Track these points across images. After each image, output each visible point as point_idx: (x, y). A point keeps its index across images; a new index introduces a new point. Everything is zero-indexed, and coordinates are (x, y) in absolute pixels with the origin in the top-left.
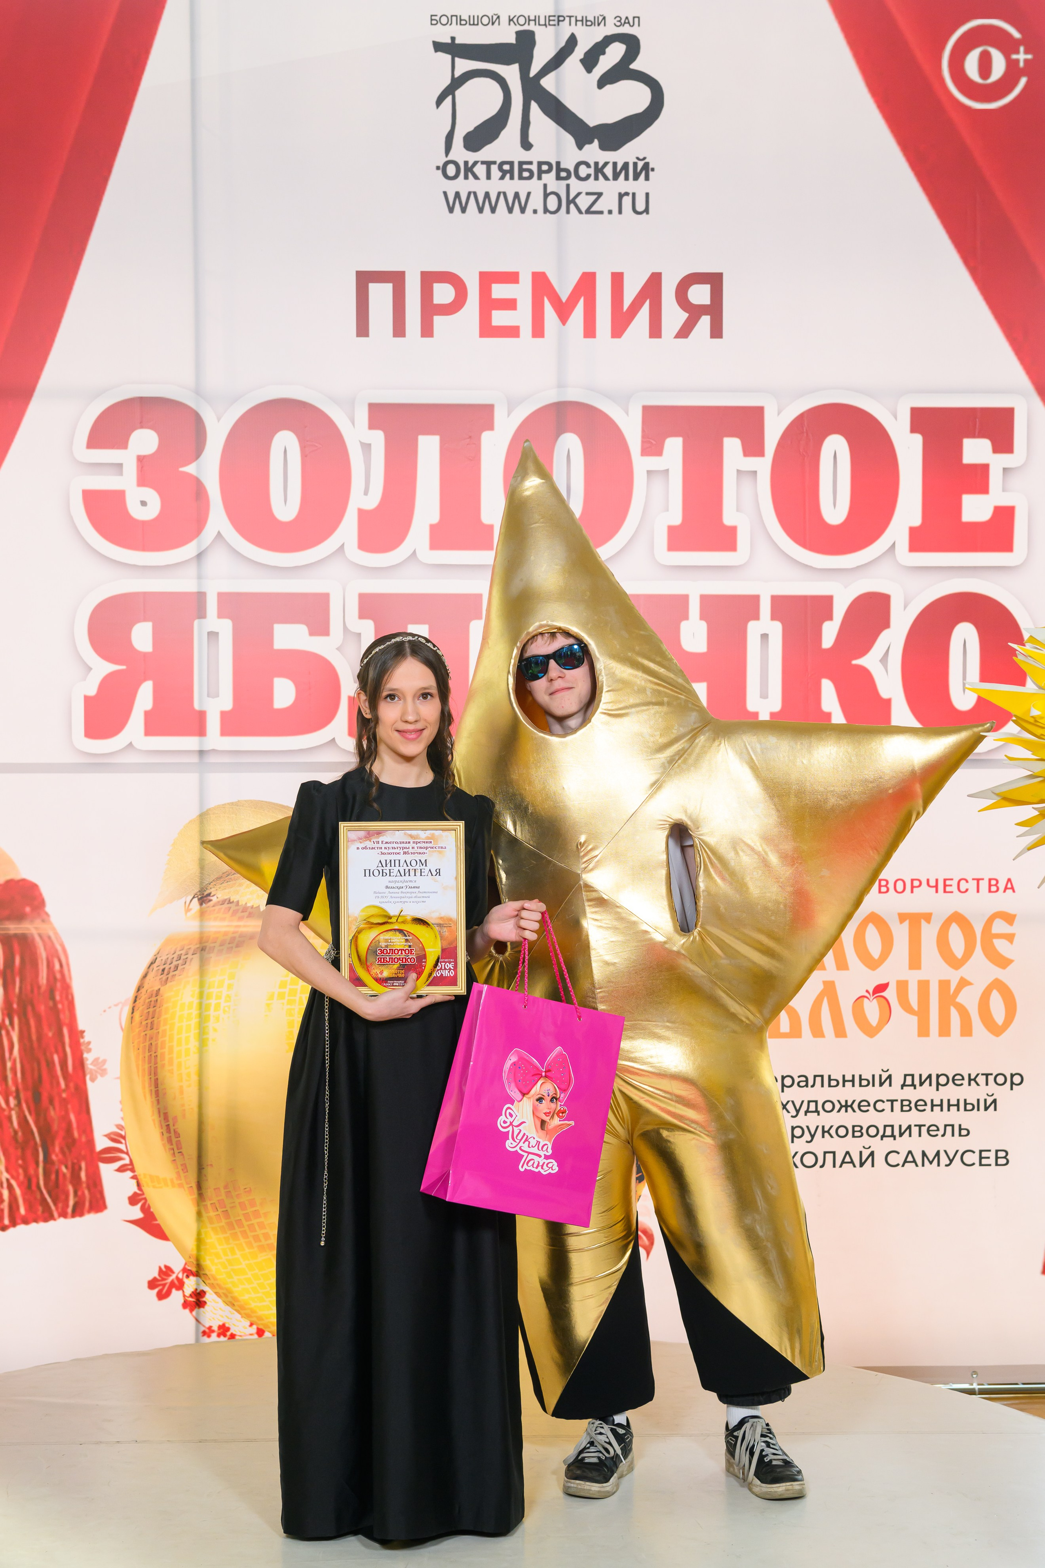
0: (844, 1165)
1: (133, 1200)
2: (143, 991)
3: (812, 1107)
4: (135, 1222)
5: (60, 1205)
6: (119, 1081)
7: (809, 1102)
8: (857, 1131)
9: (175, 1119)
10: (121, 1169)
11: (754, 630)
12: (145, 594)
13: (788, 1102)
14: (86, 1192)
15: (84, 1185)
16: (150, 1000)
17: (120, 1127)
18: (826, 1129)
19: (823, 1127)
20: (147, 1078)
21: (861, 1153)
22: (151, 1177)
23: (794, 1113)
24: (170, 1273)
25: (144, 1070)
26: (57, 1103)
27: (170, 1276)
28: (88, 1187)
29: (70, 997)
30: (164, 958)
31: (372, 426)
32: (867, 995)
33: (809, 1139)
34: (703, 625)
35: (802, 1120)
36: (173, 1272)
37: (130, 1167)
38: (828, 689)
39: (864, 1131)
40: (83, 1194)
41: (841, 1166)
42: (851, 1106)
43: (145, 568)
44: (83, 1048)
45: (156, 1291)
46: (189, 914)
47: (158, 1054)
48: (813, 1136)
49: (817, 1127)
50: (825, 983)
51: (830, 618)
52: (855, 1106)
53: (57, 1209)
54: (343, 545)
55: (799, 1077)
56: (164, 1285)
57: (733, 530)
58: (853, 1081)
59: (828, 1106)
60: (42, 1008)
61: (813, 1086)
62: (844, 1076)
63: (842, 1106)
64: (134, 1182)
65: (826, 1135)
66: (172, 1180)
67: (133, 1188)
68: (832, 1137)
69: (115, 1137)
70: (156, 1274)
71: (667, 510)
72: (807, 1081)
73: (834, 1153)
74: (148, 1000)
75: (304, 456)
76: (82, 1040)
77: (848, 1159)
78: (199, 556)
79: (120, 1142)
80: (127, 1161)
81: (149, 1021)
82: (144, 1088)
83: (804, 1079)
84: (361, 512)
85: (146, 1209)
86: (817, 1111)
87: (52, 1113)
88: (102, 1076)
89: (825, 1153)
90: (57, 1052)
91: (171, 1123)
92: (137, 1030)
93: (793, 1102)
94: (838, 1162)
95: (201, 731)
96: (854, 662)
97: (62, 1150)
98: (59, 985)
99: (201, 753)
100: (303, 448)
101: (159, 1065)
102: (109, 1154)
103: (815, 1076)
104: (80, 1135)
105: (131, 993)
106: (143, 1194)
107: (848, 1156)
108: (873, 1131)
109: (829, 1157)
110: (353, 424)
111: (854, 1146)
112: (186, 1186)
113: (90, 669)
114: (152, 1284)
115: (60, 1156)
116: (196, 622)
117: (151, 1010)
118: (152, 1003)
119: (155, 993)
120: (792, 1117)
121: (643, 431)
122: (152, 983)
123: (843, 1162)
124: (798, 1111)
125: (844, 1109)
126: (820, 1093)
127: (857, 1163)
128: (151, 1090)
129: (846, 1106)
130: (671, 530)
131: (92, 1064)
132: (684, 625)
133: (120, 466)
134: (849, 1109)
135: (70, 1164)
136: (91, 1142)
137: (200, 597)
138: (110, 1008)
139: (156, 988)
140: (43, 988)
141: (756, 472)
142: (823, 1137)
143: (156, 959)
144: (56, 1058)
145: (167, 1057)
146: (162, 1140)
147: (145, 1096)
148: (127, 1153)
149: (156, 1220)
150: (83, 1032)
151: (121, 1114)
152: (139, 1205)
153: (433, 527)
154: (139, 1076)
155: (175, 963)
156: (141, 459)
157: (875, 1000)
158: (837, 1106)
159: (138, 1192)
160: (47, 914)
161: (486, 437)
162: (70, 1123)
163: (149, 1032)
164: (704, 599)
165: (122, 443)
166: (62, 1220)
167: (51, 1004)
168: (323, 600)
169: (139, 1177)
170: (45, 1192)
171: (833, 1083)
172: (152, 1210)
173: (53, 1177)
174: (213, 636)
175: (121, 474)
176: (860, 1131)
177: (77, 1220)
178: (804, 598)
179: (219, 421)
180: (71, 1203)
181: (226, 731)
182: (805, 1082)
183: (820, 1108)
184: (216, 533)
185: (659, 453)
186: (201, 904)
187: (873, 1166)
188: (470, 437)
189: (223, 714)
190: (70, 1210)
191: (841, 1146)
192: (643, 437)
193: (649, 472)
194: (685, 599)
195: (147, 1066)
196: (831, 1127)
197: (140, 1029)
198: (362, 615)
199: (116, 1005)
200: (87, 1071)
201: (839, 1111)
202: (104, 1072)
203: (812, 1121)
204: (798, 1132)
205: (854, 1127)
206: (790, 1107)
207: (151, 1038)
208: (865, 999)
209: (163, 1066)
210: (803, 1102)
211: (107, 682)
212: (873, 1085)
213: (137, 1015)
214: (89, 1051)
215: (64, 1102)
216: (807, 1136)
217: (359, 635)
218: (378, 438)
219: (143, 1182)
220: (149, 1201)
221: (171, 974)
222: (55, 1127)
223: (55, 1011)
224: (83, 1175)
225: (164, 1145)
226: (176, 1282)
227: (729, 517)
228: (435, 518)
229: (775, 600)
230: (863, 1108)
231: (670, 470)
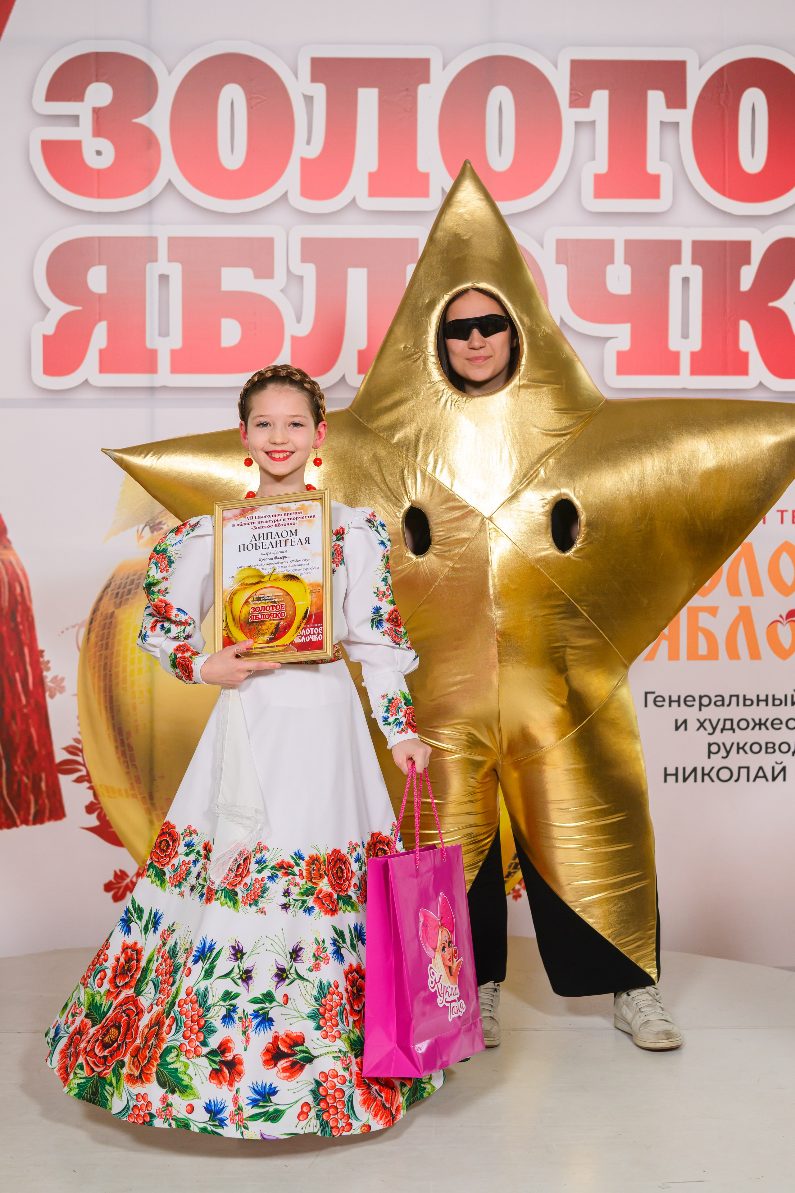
0: (758, 779)
1: (90, 809)
2: (99, 613)
3: (728, 725)
4: (92, 830)
5: (22, 813)
6: (76, 698)
7: (725, 720)
8: (770, 748)
9: (129, 734)
10: (79, 780)
11: (676, 273)
12: (99, 238)
13: (705, 720)
14: (46, 801)
15: (44, 795)
16: (105, 622)
17: (77, 741)
18: (741, 745)
19: (738, 744)
20: (102, 695)
21: (773, 768)
22: (107, 788)
23: (711, 731)
24: (125, 877)
25: (99, 687)
26: (19, 720)
27: (124, 879)
28: (48, 797)
29: (30, 619)
30: (118, 582)
31: (315, 79)
32: (780, 619)
33: (725, 754)
34: (628, 269)
35: (718, 737)
36: (127, 876)
37: (87, 778)
38: (745, 329)
39: (777, 747)
40: (44, 802)
41: (754, 780)
42: (765, 724)
43: (100, 214)
44: (42, 666)
45: (111, 894)
46: (141, 541)
47: (113, 672)
48: (728, 753)
49: (733, 744)
50: (741, 608)
51: (748, 262)
52: (769, 724)
53: (19, 816)
54: (286, 193)
55: (716, 696)
56: (119, 888)
57: (656, 178)
58: (766, 701)
59: (743, 724)
60: (4, 629)
61: (729, 705)
62: (758, 696)
63: (756, 724)
64: (91, 792)
65: (741, 751)
66: (126, 791)
67: (89, 797)
68: (746, 753)
69: (72, 750)
70: (111, 877)
71: (593, 158)
72: (723, 700)
73: (748, 768)
74: (102, 623)
75: (250, 107)
76: (41, 660)
77: (761, 774)
78: (150, 204)
79: (78, 755)
80: (84, 773)
81: (104, 642)
82: (100, 704)
83: (720, 698)
84: (304, 161)
85: (102, 817)
86: (732, 729)
87: (14, 727)
88: (61, 692)
89: (740, 768)
90: (19, 671)
91: (125, 737)
92: (93, 650)
93: (710, 720)
94: (752, 776)
95: (152, 368)
96: (771, 304)
97: (23, 762)
98: (20, 607)
99: (152, 389)
100: (249, 100)
101: (114, 682)
102: (68, 767)
103: (731, 696)
104: (40, 749)
105: (86, 615)
106: (99, 803)
107: (761, 772)
108: (784, 748)
109: (744, 772)
110: (296, 76)
111: (767, 761)
112: (139, 797)
113: (48, 310)
114: (108, 887)
115: (22, 768)
116: (149, 266)
117: (106, 631)
118: (107, 624)
119: (109, 615)
120: (709, 734)
121: (571, 83)
122: (107, 606)
123: (757, 777)
124: (714, 729)
125: (757, 727)
126: (736, 712)
127: (770, 777)
128: (106, 707)
129: (760, 724)
130: (598, 178)
131: (51, 681)
132: (610, 269)
133: (77, 117)
134: (763, 727)
135: (31, 775)
136: (50, 754)
137: (152, 241)
138: (67, 629)
139: (110, 611)
140: (5, 610)
141: (676, 125)
142: (738, 752)
143: (111, 583)
144: (17, 676)
145: (121, 676)
146: (117, 753)
147: (101, 713)
148: (84, 765)
149: (111, 827)
150: (42, 652)
151: (79, 729)
152: (95, 814)
153: (371, 175)
154: (95, 693)
155: (128, 587)
156: (97, 112)
157: (788, 624)
158: (752, 724)
159: (95, 801)
160: (9, 542)
161: (422, 89)
162: (30, 737)
163: (104, 652)
164: (629, 243)
165: (79, 97)
166: (24, 827)
167: (12, 625)
168: (268, 243)
169: (95, 788)
170: (8, 800)
171: (748, 702)
172: (108, 818)
173: (15, 786)
174: (164, 279)
175: (77, 125)
176: (773, 748)
177: (38, 827)
178: (723, 245)
179: (170, 73)
180: (32, 811)
181: (175, 369)
182: (721, 702)
183: (735, 726)
184: (166, 181)
185: (586, 104)
186: (152, 532)
187: (784, 780)
188: (407, 90)
189: (173, 352)
190: (31, 818)
191: (754, 761)
192: (572, 89)
193: (577, 124)
194: (610, 244)
195: (102, 684)
196: (746, 744)
197: (97, 648)
198: (304, 260)
199: (73, 627)
200: (47, 688)
201: (753, 729)
202: (62, 690)
203: (728, 738)
204: (714, 748)
205: (767, 744)
206: (707, 724)
207: (106, 658)
208: (779, 624)
209: (118, 684)
210: (719, 720)
211: (64, 322)
212: (786, 705)
213: (93, 636)
214: (48, 669)
215: (25, 717)
216: (723, 753)
217: (301, 278)
218: (319, 91)
219: (100, 791)
220: (105, 810)
221: (125, 597)
222: (17, 739)
223: (16, 632)
224: (43, 785)
225: (119, 758)
226: (130, 885)
227: (653, 166)
228: (374, 167)
229: (697, 245)
230: (776, 726)
231: (597, 124)
